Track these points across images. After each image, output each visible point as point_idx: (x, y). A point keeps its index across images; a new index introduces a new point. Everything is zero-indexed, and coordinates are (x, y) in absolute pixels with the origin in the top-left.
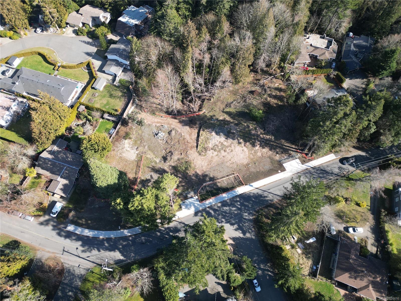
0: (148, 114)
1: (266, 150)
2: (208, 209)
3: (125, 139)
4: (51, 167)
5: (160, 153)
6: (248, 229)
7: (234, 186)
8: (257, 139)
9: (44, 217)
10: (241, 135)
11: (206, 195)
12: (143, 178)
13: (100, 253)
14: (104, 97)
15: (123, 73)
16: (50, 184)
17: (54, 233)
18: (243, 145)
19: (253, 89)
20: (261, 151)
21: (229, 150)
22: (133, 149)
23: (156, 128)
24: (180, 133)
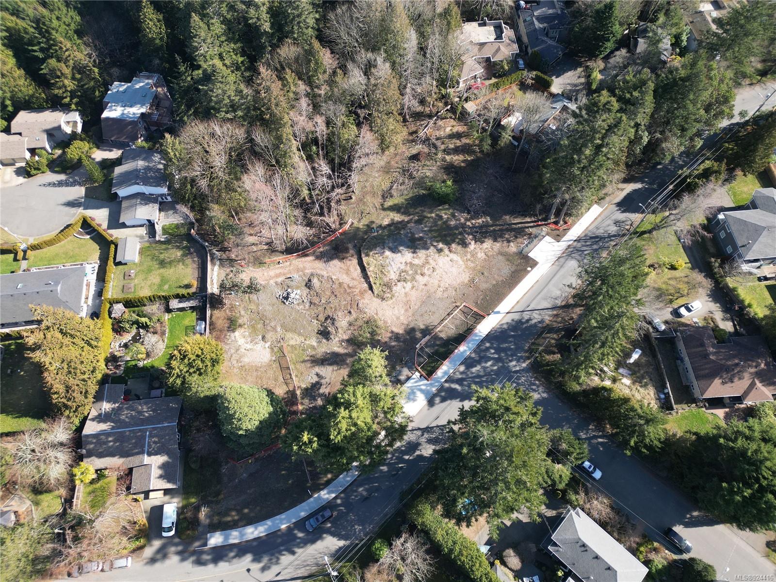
0: (251, 269)
1: (488, 244)
2: (447, 385)
3: (233, 331)
4: (118, 444)
5: (310, 329)
6: (529, 386)
7: (469, 325)
8: (465, 231)
9: (151, 545)
10: (435, 237)
11: (432, 363)
12: (304, 386)
13: (297, 555)
14: (149, 271)
15: (163, 214)
16: (131, 480)
17: (188, 565)
18: (446, 251)
19: (414, 151)
20: (481, 249)
21: (428, 270)
22: (256, 343)
23: (280, 288)
24: (328, 277)
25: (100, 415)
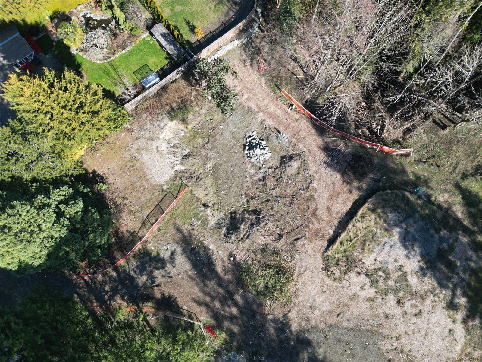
0: (263, 80)
3: (171, 119)
5: (232, 200)
12: (151, 247)
18: (460, 315)
21: (412, 305)
22: (174, 154)
23: (259, 130)
24: (310, 176)
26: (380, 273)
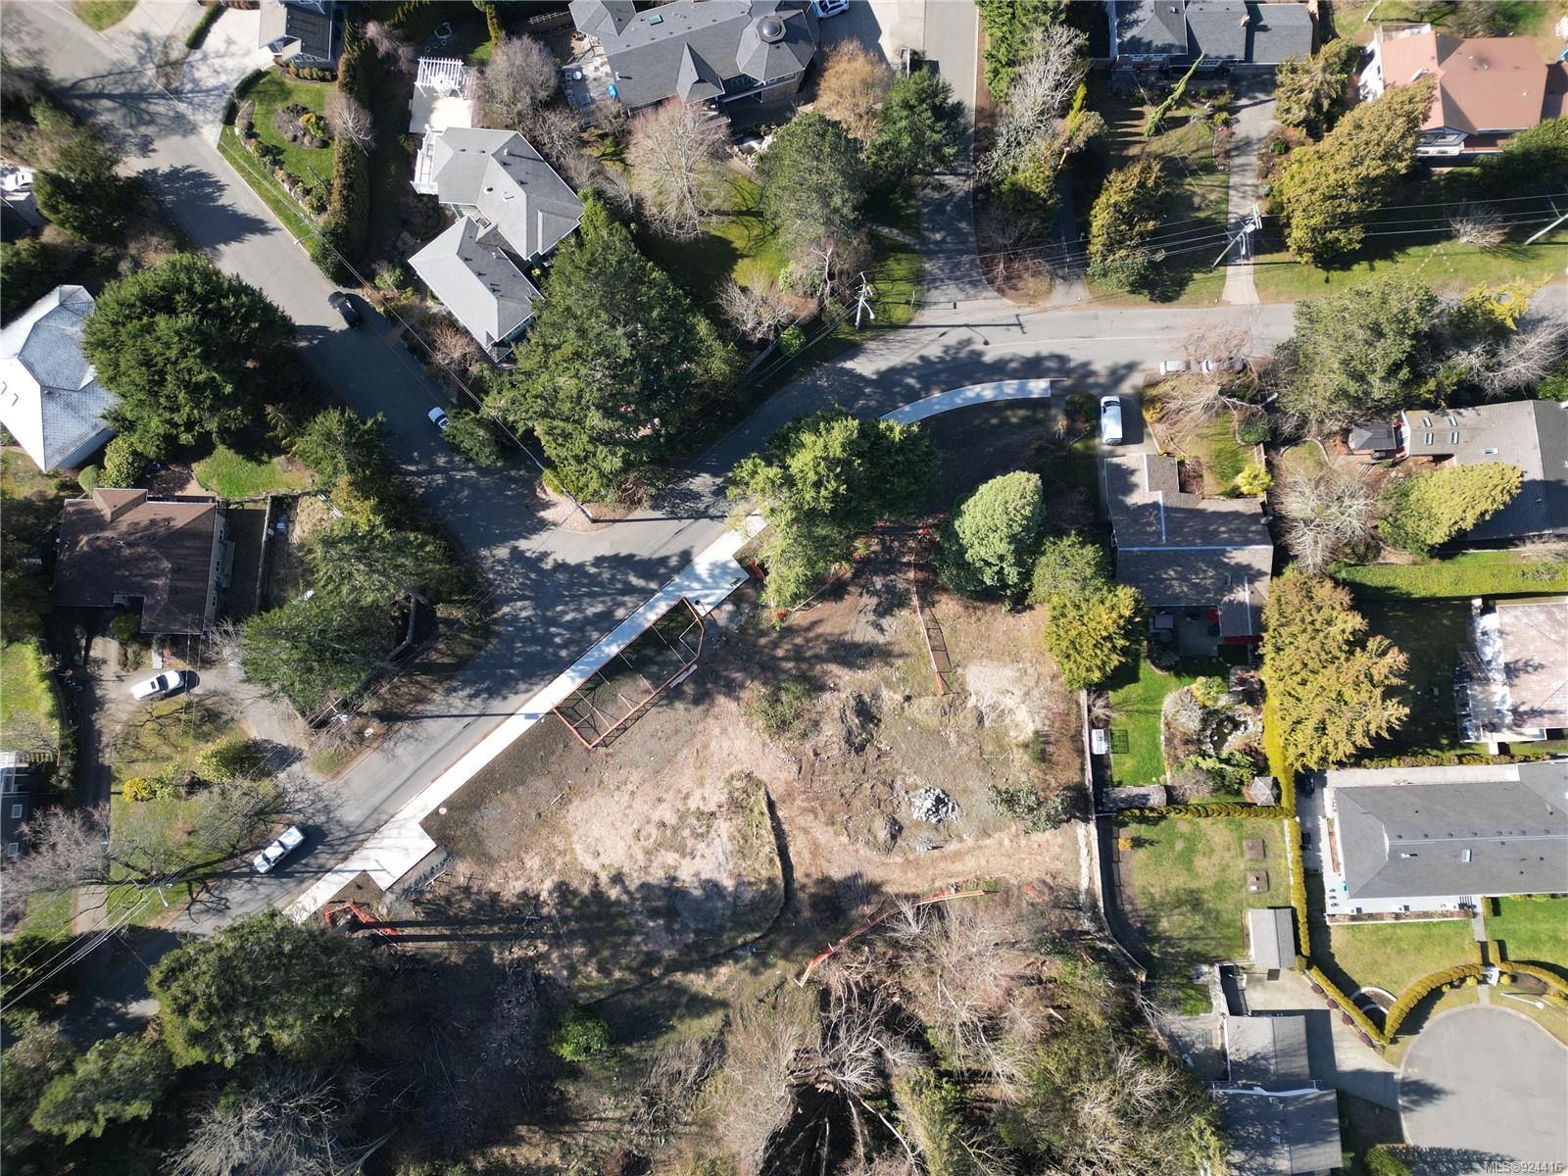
0: (1013, 881)
1: (512, 889)
2: (653, 586)
3: (1036, 733)
5: (894, 732)
6: (507, 572)
8: (555, 927)
9: (1134, 387)
11: (673, 629)
12: (905, 613)
13: (917, 355)
14: (1220, 887)
15: (1218, 1048)
16: (1180, 476)
17: (1077, 357)
18: (604, 878)
20: (530, 879)
21: (649, 836)
22: (993, 707)
23: (953, 827)
24: (857, 840)
25: (1251, 582)
26: (703, 830)
